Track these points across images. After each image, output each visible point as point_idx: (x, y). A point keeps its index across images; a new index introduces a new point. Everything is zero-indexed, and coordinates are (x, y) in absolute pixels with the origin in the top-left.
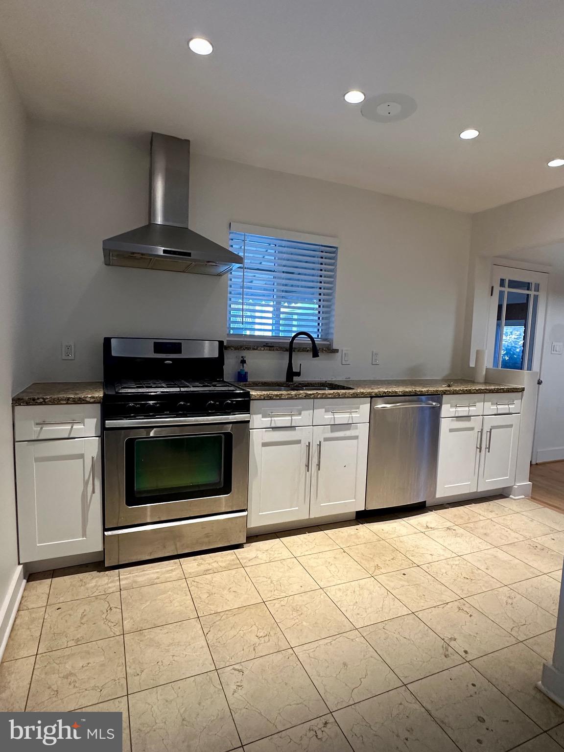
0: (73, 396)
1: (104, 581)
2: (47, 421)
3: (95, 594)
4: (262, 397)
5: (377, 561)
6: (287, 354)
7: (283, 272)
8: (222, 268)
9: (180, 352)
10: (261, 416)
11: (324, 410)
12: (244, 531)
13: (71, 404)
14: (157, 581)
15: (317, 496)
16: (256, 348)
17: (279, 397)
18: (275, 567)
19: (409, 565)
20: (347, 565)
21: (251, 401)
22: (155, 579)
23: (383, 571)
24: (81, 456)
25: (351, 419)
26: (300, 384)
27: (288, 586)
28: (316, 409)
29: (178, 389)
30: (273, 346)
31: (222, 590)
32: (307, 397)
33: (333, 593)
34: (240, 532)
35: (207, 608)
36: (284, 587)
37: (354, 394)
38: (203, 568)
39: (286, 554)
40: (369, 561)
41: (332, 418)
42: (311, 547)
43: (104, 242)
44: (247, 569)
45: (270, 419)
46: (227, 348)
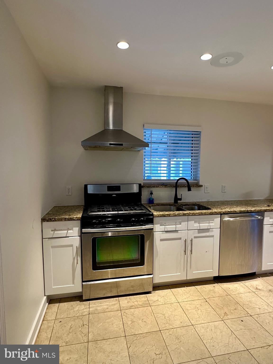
0: (68, 217)
1: (82, 307)
2: (57, 229)
3: (77, 315)
4: (160, 216)
5: (226, 310)
6: (174, 189)
7: (172, 143)
8: (140, 149)
9: (119, 190)
10: (159, 225)
11: (194, 222)
12: (151, 285)
13: (67, 221)
14: (107, 310)
15: (191, 268)
16: (158, 186)
17: (169, 215)
18: (168, 308)
19: (245, 315)
20: (208, 310)
21: (154, 218)
22: (106, 309)
23: (229, 317)
24: (72, 246)
25: (209, 226)
26: (181, 204)
27: (174, 321)
28: (189, 221)
29: (117, 212)
30: (167, 185)
31: (138, 320)
32: (184, 215)
33: (199, 329)
34: (149, 285)
35: (130, 331)
36: (172, 322)
37: (210, 213)
38: (130, 304)
39: (173, 300)
40: (221, 309)
41: (198, 226)
42: (187, 297)
43: (81, 142)
44: (153, 307)
45: (164, 227)
46: (143, 187)
